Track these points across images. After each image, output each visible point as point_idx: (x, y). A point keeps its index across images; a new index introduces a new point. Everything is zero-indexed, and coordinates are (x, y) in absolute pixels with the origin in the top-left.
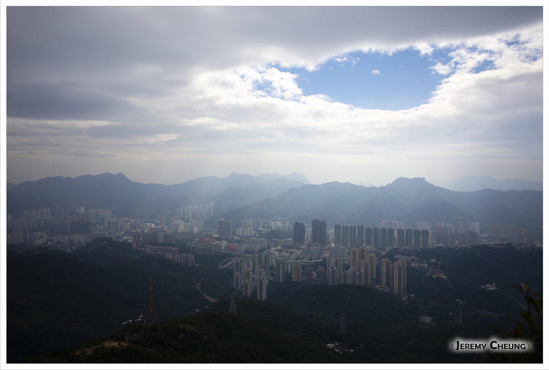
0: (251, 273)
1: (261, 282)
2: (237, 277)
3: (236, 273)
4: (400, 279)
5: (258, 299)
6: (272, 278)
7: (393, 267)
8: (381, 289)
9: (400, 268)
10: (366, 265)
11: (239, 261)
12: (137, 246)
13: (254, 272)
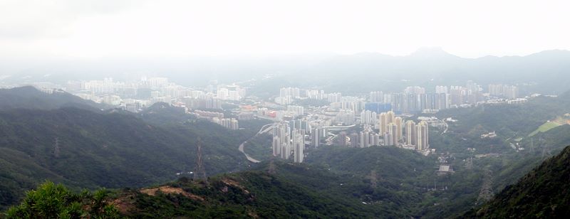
0: (289, 137)
1: (298, 146)
2: (276, 141)
3: (276, 138)
4: (423, 137)
5: (295, 161)
6: (308, 143)
7: (417, 128)
8: (407, 148)
9: (423, 128)
10: (394, 127)
11: (278, 127)
12: (189, 111)
13: (291, 137)
